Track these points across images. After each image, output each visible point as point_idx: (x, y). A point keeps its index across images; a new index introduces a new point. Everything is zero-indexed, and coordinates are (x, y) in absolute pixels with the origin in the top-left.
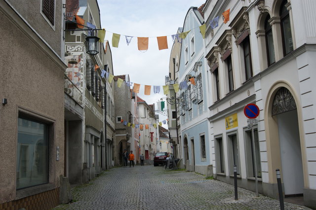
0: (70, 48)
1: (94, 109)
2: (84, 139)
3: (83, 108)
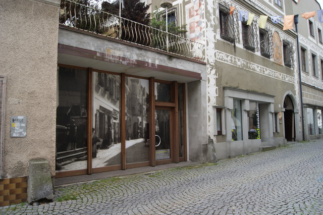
1: (257, 68)
2: (215, 105)
3: (204, 64)
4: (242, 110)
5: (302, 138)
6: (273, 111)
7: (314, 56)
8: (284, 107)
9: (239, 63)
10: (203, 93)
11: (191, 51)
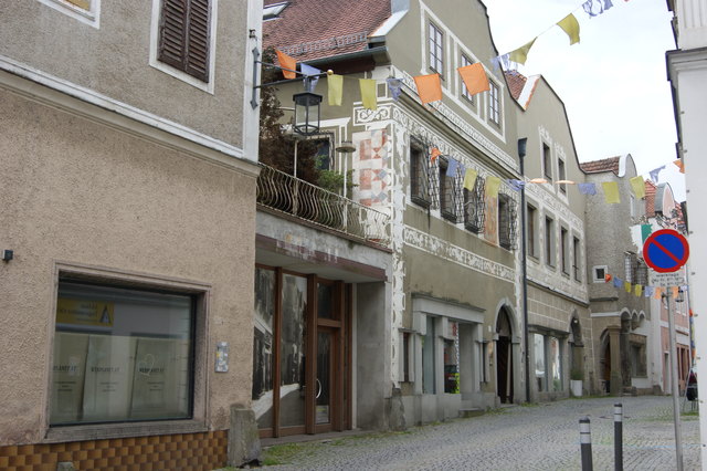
0: (364, 115)
1: (458, 253)
2: (401, 326)
3: (389, 252)
4: (436, 335)
5: (524, 398)
6: (481, 341)
7: (549, 221)
8: (498, 331)
9: (434, 247)
10: (387, 305)
11: (361, 222)
